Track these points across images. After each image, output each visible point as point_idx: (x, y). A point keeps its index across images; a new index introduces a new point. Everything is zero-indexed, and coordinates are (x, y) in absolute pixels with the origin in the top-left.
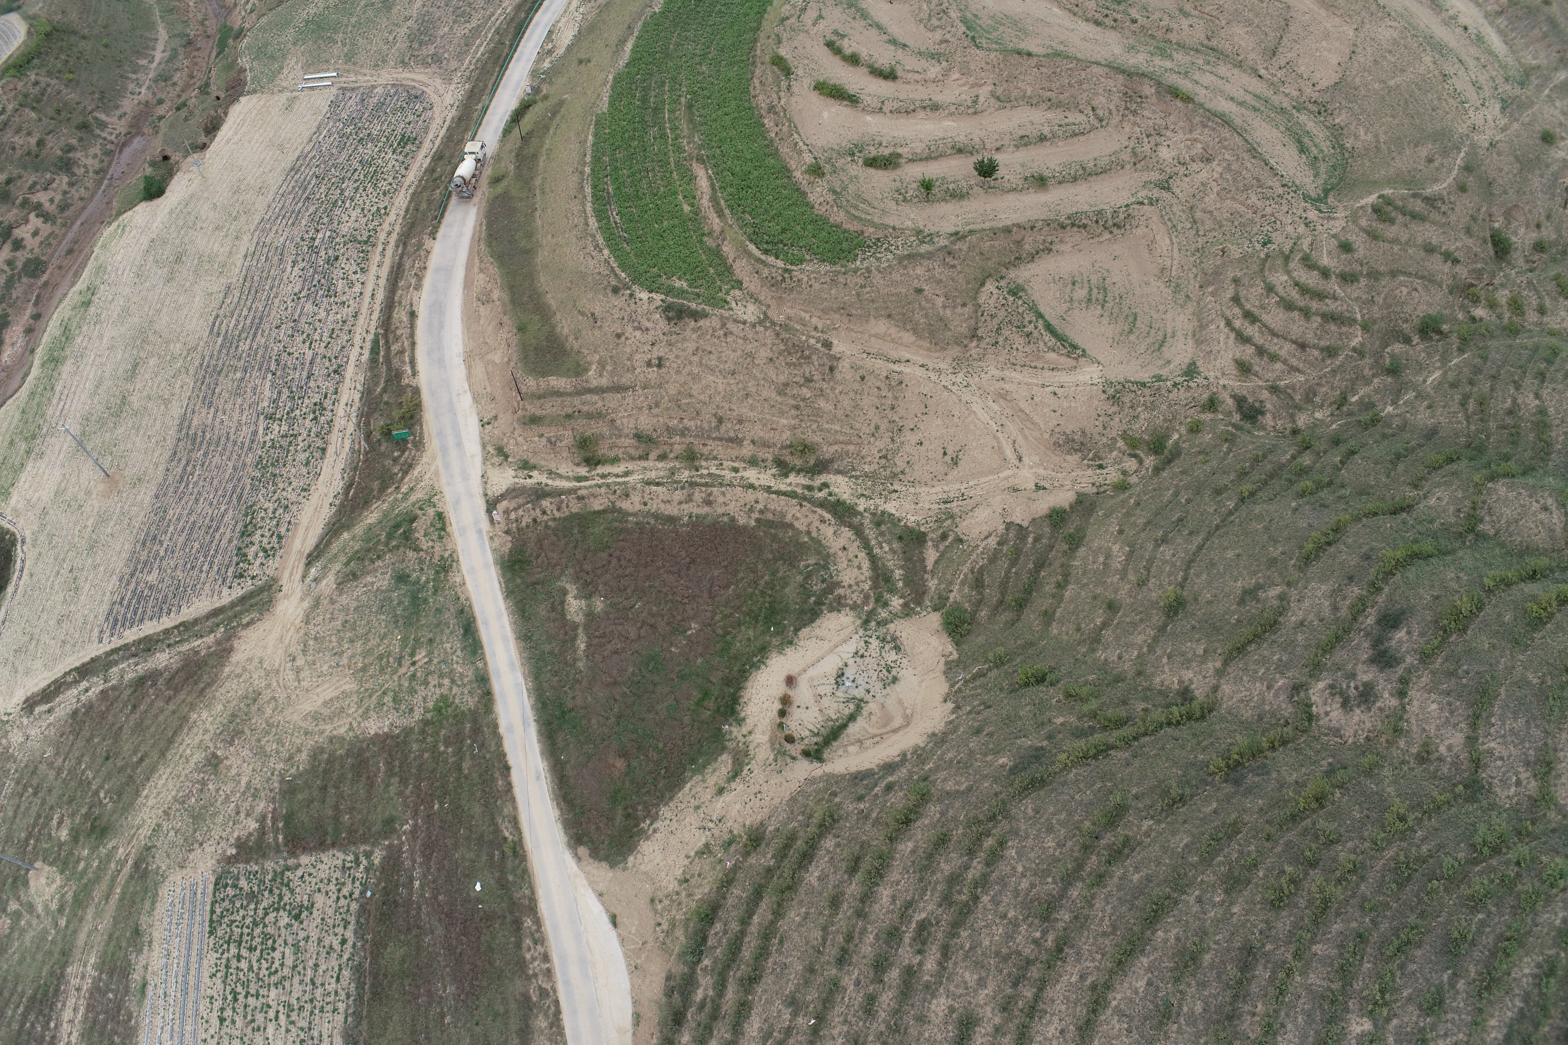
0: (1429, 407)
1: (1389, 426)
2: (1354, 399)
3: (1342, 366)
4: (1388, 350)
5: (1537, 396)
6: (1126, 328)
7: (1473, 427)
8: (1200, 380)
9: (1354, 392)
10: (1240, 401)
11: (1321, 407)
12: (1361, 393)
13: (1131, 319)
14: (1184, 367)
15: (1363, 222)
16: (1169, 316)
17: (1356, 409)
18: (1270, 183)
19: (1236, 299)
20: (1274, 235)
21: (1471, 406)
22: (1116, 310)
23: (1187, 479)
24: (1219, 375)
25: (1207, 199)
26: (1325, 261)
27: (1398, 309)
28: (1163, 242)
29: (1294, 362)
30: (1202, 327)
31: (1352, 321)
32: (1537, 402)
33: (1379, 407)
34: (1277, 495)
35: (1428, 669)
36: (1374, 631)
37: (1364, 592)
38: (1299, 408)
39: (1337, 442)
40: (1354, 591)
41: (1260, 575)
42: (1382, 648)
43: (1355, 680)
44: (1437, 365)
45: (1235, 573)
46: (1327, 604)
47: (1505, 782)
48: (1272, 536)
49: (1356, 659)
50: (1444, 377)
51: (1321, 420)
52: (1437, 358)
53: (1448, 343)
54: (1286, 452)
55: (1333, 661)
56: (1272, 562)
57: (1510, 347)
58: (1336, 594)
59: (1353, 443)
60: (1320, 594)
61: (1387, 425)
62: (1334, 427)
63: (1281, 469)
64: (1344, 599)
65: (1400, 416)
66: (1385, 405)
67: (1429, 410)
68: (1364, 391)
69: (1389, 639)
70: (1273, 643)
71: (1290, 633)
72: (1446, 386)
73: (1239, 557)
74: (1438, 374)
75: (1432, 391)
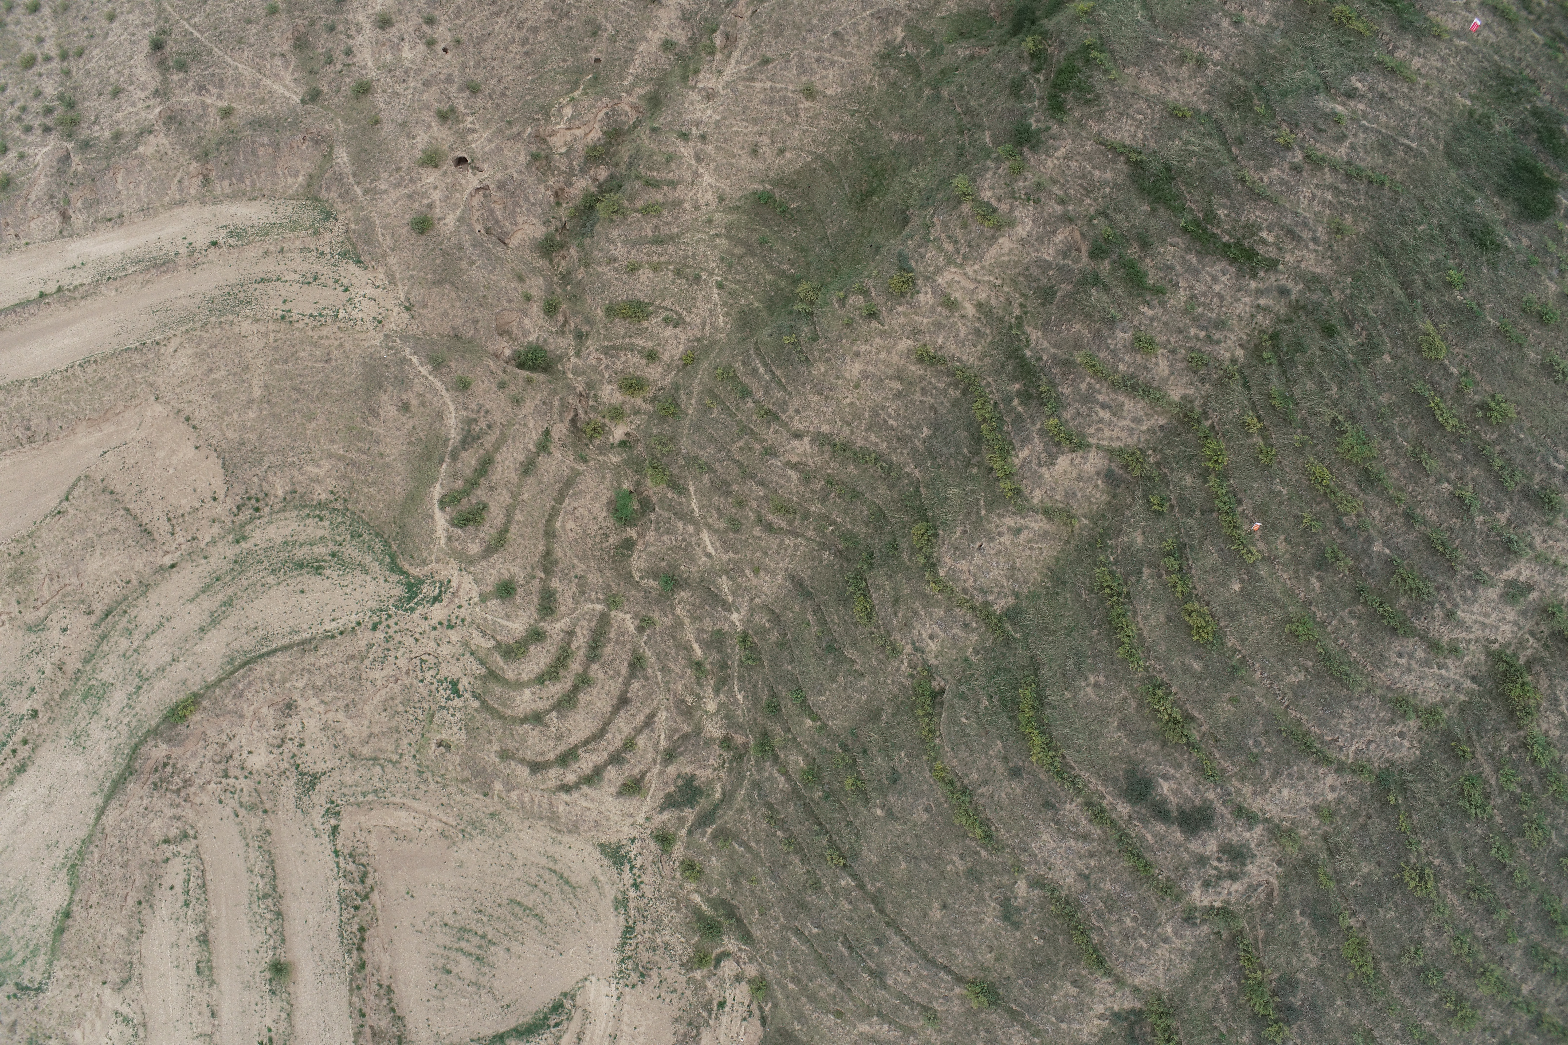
0: (756, 571)
1: (767, 631)
2: (698, 651)
3: (658, 655)
4: (637, 575)
5: (798, 436)
6: (534, 922)
7: (811, 534)
8: (634, 849)
9: (689, 649)
10: (670, 803)
11: (700, 698)
12: (691, 637)
13: (518, 910)
14: (606, 862)
15: (474, 549)
16: (520, 854)
17: (715, 656)
18: (363, 643)
19: (536, 767)
20: (444, 672)
21: (779, 521)
22: (501, 927)
23: (776, 911)
24: (630, 820)
25: (348, 732)
26: (518, 627)
27: (590, 542)
28: (402, 819)
29: (641, 718)
30: (553, 818)
31: (604, 620)
32: (806, 440)
33: (726, 628)
34: (849, 823)
35: (1234, 782)
36: (1143, 811)
37: (1080, 800)
38: (698, 730)
39: (774, 708)
40: (1071, 809)
41: (987, 894)
42: (1175, 814)
43: (1209, 858)
44: (691, 529)
45: (971, 919)
46: (1072, 843)
47: (1395, 748)
48: (927, 859)
49: (1179, 846)
50: (716, 531)
51: (721, 706)
52: (680, 525)
53: (661, 501)
54: (771, 779)
55: (1168, 869)
56: (973, 874)
57: (698, 428)
58: (1062, 829)
59: (784, 691)
60: (1053, 845)
61: (762, 632)
62: (740, 697)
63: (800, 797)
64: (1076, 824)
65: (752, 610)
66: (726, 619)
67: (762, 574)
68: (689, 634)
69: (1164, 801)
70: (1100, 916)
71: (1093, 893)
72: (731, 535)
73: (945, 906)
74: (705, 536)
75: (731, 555)
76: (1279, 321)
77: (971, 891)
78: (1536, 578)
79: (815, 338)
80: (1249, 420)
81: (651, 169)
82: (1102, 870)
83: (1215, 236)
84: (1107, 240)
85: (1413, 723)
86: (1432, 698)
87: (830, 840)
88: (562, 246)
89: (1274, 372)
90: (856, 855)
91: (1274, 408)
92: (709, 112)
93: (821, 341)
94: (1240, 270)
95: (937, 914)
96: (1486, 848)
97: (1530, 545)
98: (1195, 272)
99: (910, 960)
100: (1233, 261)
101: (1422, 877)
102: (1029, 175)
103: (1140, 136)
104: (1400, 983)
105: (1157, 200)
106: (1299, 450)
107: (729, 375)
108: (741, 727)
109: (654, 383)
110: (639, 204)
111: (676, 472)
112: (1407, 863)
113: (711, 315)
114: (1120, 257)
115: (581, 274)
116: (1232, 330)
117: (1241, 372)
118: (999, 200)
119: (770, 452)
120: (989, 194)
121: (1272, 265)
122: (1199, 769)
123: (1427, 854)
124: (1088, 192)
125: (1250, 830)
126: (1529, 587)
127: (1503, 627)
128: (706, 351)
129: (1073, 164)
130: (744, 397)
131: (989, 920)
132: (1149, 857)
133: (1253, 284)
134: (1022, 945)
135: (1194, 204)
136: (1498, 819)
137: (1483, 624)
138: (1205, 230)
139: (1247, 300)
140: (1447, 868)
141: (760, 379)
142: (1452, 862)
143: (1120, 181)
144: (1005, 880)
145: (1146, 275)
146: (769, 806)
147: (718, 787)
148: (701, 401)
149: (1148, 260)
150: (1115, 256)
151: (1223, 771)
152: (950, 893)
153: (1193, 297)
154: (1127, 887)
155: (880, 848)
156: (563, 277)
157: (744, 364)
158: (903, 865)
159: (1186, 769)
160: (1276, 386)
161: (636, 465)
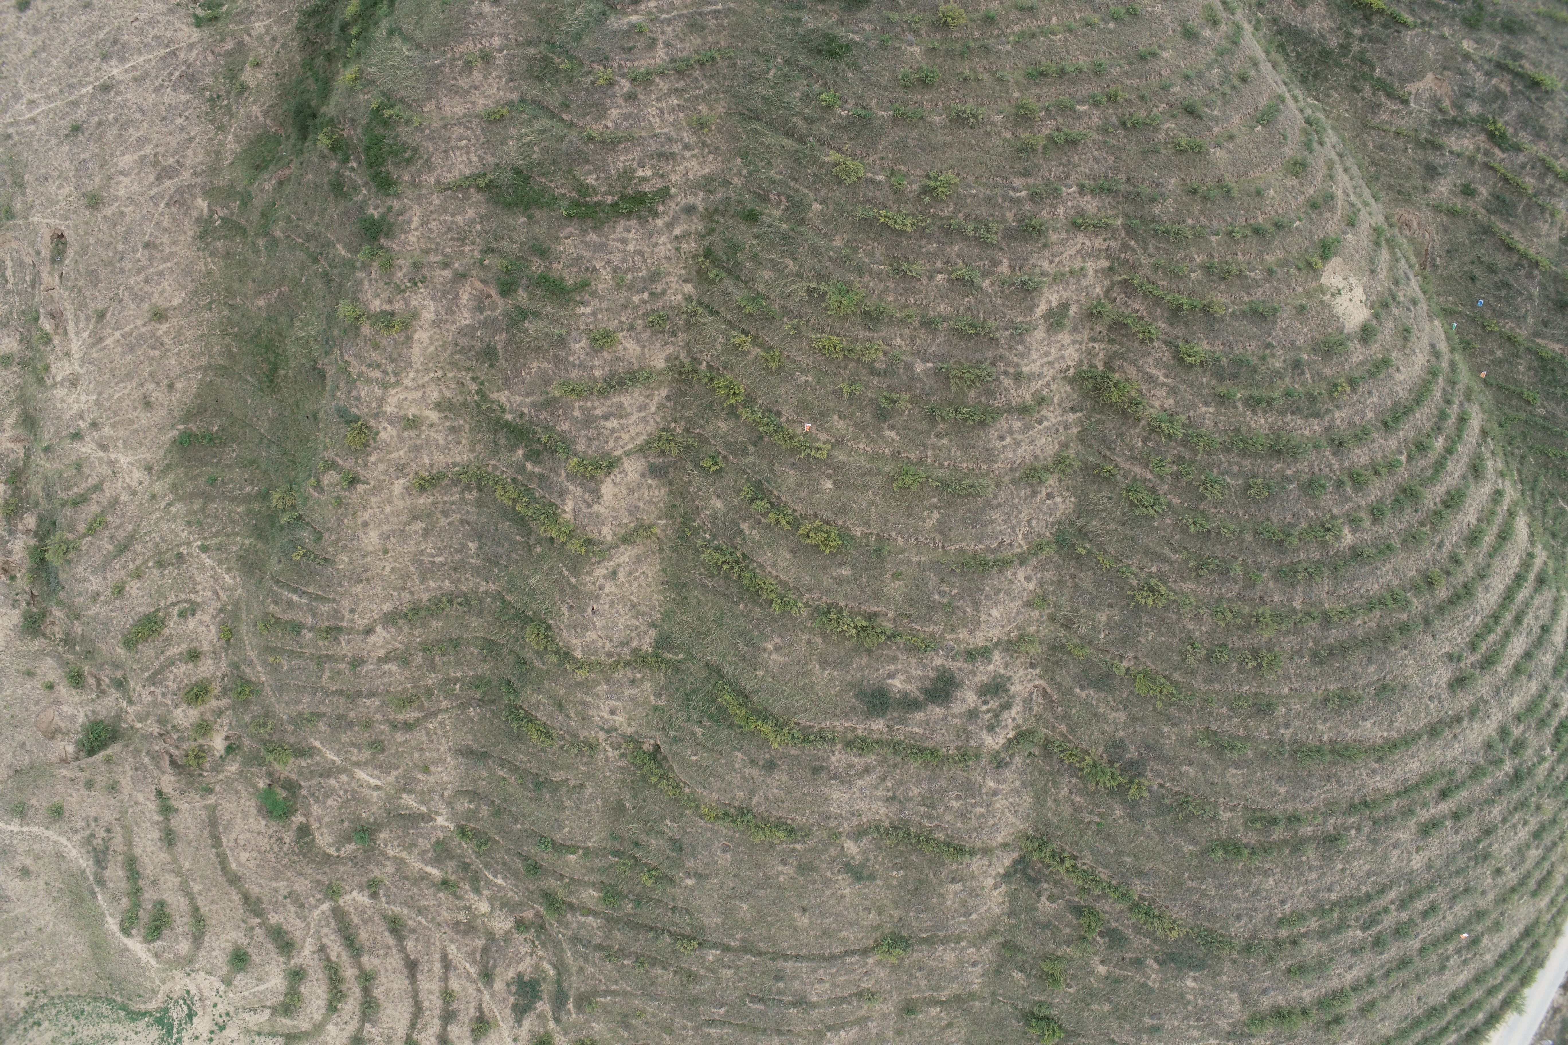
0: (426, 770)
1: (476, 811)
2: (435, 872)
4: (332, 851)
5: (369, 631)
7: (444, 704)
9: (425, 877)
10: (520, 1012)
11: (468, 908)
12: (418, 865)
15: (184, 947)
17: (451, 865)
21: (411, 715)
23: (678, 1022)
26: (275, 982)
27: (271, 857)
29: (437, 967)
31: (338, 914)
32: (379, 629)
33: (441, 835)
34: (674, 909)
35: (948, 636)
36: (895, 714)
37: (839, 746)
38: (490, 936)
39: (535, 869)
40: (838, 758)
41: (829, 874)
42: (922, 697)
43: (976, 708)
44: (344, 778)
45: (832, 902)
46: (860, 782)
47: (1052, 510)
48: (759, 886)
49: (944, 719)
50: (366, 764)
51: (491, 900)
52: (332, 782)
53: (300, 773)
54: (582, 926)
55: (952, 741)
56: (804, 868)
57: (280, 688)
58: (843, 779)
59: (531, 849)
60: (847, 796)
61: (473, 815)
62: (500, 881)
63: (617, 921)
64: (851, 766)
65: (450, 804)
66: (434, 828)
67: (433, 768)
68: (415, 864)
69: (906, 694)
70: (930, 817)
71: (909, 805)
72: (381, 757)
73: (804, 910)
74: (361, 774)
75: (395, 773)
76: (702, 237)
77: (814, 882)
78: (1065, 295)
79: (319, 537)
80: (737, 340)
81: (69, 488)
82: (901, 782)
83: (598, 204)
84: (508, 272)
85: (1052, 481)
86: (1052, 450)
87: (671, 934)
88: (44, 614)
89: (729, 284)
90: (702, 929)
91: (750, 315)
92: (83, 398)
93: (326, 535)
94: (640, 218)
95: (803, 921)
96: (1185, 530)
97: (1043, 274)
98: (602, 247)
99: (814, 971)
100: (629, 214)
101: (1152, 590)
102: (401, 262)
103: (475, 159)
104: (1200, 679)
105: (528, 206)
106: (798, 335)
107: (271, 623)
108: (521, 904)
109: (214, 676)
110: (82, 528)
111: (292, 740)
112: (1132, 588)
113: (216, 580)
114: (529, 278)
115: (78, 628)
116: (669, 274)
117: (701, 304)
118: (390, 302)
119: (357, 662)
120: (377, 303)
121: (664, 194)
122: (912, 649)
123: (1141, 569)
124: (462, 241)
125: (990, 662)
126: (1064, 306)
127: (1066, 353)
128: (235, 616)
129: (433, 225)
130: (299, 633)
131: (847, 891)
132: (929, 744)
133: (660, 222)
134: (889, 887)
135: (561, 187)
136: (1176, 501)
137: (1049, 363)
138: (586, 205)
139: (663, 239)
140: (1165, 568)
141: (300, 607)
142: (1167, 560)
143: (483, 212)
144: (833, 851)
145: (562, 279)
146: (599, 947)
147: (546, 966)
148: (265, 663)
149: (555, 265)
150: (524, 281)
151: (932, 635)
152: (799, 896)
153: (615, 270)
154: (931, 780)
155: (715, 908)
156: (66, 642)
157: (276, 603)
158: (745, 907)
159: (902, 657)
160: (738, 295)
161: (254, 760)
